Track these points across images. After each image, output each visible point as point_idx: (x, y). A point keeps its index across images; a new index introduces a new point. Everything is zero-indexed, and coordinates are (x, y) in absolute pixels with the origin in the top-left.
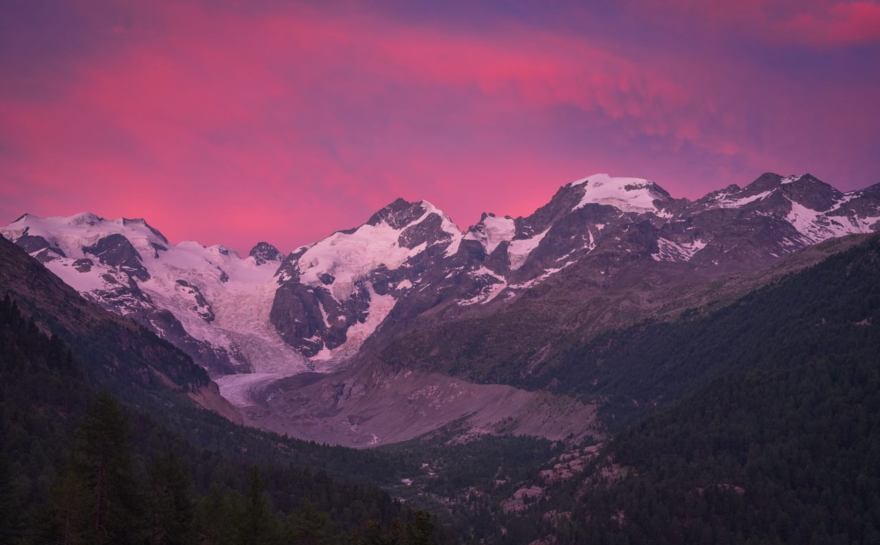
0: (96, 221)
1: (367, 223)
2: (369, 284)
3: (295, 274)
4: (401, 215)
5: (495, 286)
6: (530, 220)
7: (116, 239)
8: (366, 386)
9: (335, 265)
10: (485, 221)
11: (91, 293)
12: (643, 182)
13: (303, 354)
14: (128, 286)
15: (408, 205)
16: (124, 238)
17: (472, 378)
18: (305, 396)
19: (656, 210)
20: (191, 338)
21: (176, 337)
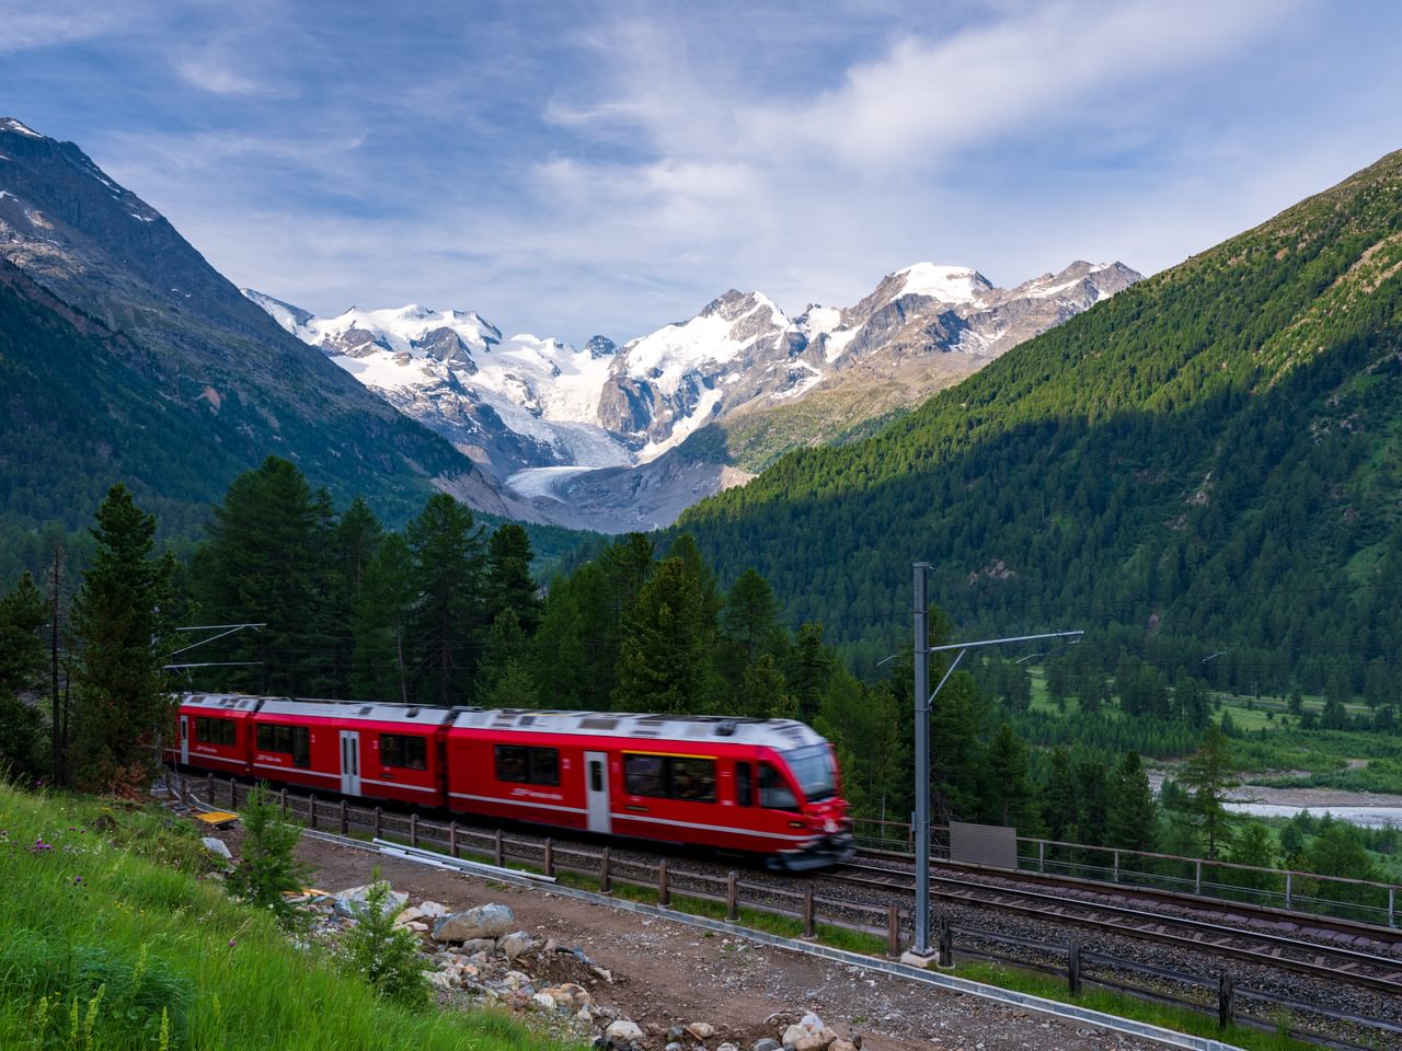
0: (426, 313)
1: (701, 315)
2: (697, 379)
3: (624, 368)
4: (733, 306)
5: (809, 379)
6: (854, 311)
7: (442, 333)
8: (662, 478)
9: (664, 359)
10: (810, 313)
11: (408, 387)
12: (966, 271)
13: (629, 448)
14: (447, 380)
15: (740, 296)
16: (452, 331)
17: (749, 469)
18: (605, 487)
19: (974, 300)
20: (510, 432)
21: (494, 430)
